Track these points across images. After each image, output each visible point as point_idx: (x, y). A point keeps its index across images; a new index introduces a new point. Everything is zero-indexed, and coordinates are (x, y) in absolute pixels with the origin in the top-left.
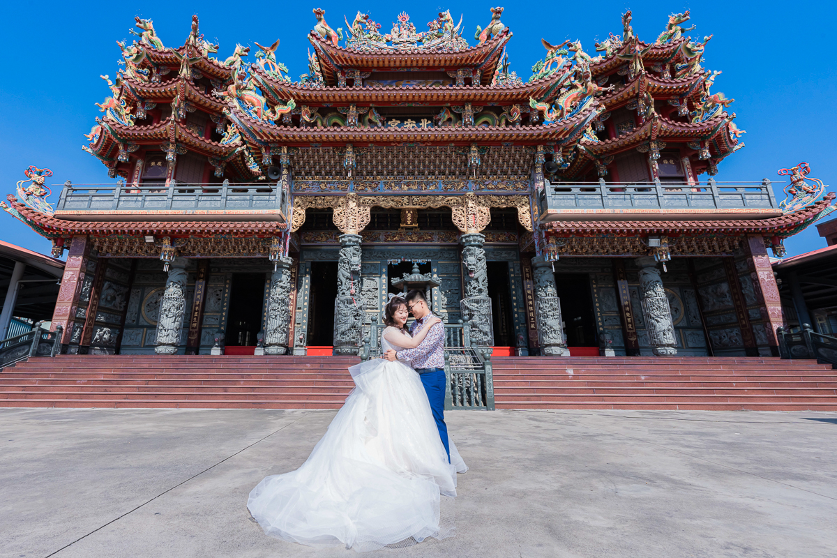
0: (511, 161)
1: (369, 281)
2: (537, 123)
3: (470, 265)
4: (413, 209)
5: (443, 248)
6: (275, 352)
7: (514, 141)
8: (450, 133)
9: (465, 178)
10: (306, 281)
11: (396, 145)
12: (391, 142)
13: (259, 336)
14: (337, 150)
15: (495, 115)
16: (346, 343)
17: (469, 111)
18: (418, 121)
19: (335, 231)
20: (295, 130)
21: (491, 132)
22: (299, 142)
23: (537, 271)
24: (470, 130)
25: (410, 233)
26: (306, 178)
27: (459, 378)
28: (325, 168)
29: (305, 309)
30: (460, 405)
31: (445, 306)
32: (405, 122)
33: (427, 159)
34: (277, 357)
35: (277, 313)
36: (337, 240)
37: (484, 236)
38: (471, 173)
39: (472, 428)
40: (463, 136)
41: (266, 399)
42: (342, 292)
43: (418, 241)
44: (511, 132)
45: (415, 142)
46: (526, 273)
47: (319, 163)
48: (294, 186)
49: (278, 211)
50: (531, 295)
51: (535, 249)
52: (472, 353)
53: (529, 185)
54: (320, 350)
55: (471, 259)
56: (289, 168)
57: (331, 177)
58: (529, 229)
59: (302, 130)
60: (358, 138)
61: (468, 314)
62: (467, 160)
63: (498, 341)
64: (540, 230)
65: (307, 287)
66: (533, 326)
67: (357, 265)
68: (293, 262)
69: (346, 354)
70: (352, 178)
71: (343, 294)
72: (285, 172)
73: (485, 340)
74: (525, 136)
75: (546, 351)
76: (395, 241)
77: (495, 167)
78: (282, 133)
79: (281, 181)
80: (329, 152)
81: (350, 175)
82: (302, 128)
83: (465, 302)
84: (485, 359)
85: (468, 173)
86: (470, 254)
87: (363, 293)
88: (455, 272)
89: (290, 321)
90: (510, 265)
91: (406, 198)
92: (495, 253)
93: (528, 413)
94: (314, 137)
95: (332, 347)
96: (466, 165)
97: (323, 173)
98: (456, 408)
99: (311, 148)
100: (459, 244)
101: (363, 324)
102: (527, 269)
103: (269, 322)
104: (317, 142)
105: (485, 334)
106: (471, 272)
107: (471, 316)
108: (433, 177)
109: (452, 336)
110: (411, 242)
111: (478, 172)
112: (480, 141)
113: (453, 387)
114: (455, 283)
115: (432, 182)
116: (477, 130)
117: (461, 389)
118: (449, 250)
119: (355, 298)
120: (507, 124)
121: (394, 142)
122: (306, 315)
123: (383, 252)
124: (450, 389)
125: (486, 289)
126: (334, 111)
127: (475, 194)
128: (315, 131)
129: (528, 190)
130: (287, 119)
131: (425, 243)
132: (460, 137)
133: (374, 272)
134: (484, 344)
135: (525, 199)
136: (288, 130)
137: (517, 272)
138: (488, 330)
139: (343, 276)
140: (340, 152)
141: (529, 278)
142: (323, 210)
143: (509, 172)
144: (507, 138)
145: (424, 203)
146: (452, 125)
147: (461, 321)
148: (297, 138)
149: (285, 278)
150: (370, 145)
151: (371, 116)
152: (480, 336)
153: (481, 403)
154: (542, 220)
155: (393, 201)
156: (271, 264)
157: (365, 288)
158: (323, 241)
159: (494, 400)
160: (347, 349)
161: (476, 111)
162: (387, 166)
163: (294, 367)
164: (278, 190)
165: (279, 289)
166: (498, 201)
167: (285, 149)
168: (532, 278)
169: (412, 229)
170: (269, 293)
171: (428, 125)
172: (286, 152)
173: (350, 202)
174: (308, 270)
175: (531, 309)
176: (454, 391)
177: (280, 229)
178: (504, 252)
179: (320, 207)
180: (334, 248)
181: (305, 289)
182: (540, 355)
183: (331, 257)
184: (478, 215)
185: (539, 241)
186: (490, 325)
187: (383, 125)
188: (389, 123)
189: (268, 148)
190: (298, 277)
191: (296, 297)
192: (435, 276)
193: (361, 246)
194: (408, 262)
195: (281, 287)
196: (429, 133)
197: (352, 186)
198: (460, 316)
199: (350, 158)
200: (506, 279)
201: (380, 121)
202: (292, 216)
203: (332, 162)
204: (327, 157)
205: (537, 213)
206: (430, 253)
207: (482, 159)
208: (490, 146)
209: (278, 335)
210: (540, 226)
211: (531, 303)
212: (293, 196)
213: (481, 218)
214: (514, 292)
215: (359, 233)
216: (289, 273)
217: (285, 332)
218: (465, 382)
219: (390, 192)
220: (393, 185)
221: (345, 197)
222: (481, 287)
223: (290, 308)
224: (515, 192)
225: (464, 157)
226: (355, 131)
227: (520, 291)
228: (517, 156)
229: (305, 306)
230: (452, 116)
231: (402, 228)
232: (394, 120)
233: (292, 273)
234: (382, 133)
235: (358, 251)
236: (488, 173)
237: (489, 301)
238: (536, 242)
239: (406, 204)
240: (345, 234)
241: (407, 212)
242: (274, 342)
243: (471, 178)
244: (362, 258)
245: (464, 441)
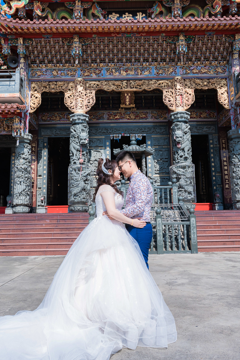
0: (213, 49)
1: (96, 152)
2: (235, 14)
3: (178, 138)
4: (130, 92)
5: (155, 124)
6: (21, 211)
7: (216, 30)
8: (161, 23)
9: (174, 64)
10: (45, 153)
11: (116, 36)
12: (111, 33)
13: (8, 199)
14: (66, 41)
15: (200, 8)
16: (78, 203)
17: (178, 5)
18: (134, 15)
19: (67, 111)
20: (28, 23)
21: (196, 22)
22: (33, 34)
23: (232, 142)
24: (179, 21)
25: (128, 112)
26: (41, 65)
27: (169, 229)
28: (56, 57)
29: (45, 176)
30: (169, 249)
31: (158, 172)
32: (124, 16)
33: (142, 47)
34: (23, 215)
35: (21, 180)
36: (68, 119)
37: (190, 113)
38: (179, 60)
39: (181, 269)
40: (173, 27)
41: (14, 248)
42: (73, 162)
43: (135, 119)
44: (214, 22)
45: (132, 32)
46: (223, 144)
47: (51, 52)
48: (30, 73)
49: (18, 95)
50: (226, 161)
51: (230, 123)
52: (180, 208)
53: (227, 70)
54: (57, 209)
55: (179, 133)
56: (26, 57)
57: (61, 65)
58: (226, 107)
59: (34, 23)
60: (83, 30)
61: (176, 178)
62: (175, 48)
63: (200, 199)
64: (235, 108)
65: (45, 158)
66: (227, 186)
67: (85, 139)
68: (33, 138)
69: (79, 211)
70: (79, 66)
71: (75, 163)
72: (22, 60)
73: (189, 198)
74: (225, 25)
75: (237, 206)
76: (117, 119)
77: (199, 54)
78: (18, 26)
79: (19, 68)
80: (58, 43)
81: (77, 62)
82: (35, 20)
83: (174, 168)
84: (191, 213)
85: (176, 60)
86: (177, 129)
87: (91, 162)
88: (165, 144)
89: (33, 187)
90: (210, 137)
91: (124, 83)
92: (198, 128)
93: (225, 255)
94: (45, 29)
95: (67, 206)
96: (175, 53)
97: (55, 61)
98: (167, 252)
99: (43, 39)
100: (169, 121)
101: (91, 187)
102: (223, 141)
103: (15, 187)
104: (48, 33)
105: (190, 193)
106: (179, 143)
107: (178, 179)
108: (147, 64)
109: (163, 195)
110: (129, 120)
111: (185, 59)
112: (187, 31)
113: (164, 236)
114: (165, 153)
115: (146, 68)
116: (185, 20)
117: (171, 237)
118: (160, 126)
119: (84, 166)
120: (210, 15)
121: (113, 33)
122: (45, 181)
123: (106, 129)
124: (162, 237)
125: (191, 157)
126: (62, 6)
127: (182, 78)
128: (46, 23)
129: (226, 74)
130: (22, 14)
131: (141, 120)
132: (170, 28)
133: (100, 145)
134: (188, 201)
135: (224, 82)
136: (23, 23)
137: (216, 143)
138: (192, 190)
139: (74, 148)
140: (68, 43)
141: (225, 148)
142: (56, 93)
143: (211, 58)
144: (210, 28)
145: (140, 86)
146: (163, 17)
147: (170, 183)
148: (31, 30)
149: (26, 151)
150: (93, 36)
151: (94, 10)
152: (186, 195)
153: (187, 248)
154: (238, 99)
155: (114, 85)
156: (14, 140)
157: (92, 158)
158: (57, 120)
159: (197, 245)
160: (79, 207)
161: (184, 4)
162: (108, 55)
163: (36, 222)
164: (16, 76)
165: (22, 161)
166: (201, 84)
167: (21, 41)
168: (228, 148)
169: (130, 109)
170: (14, 164)
171: (142, 18)
172: (22, 43)
173: (78, 87)
174: (45, 144)
175: (226, 172)
176: (165, 239)
177: (20, 109)
178: (205, 127)
179: (53, 91)
180: (67, 125)
181: (44, 160)
182: (232, 209)
183: (64, 133)
184: (184, 96)
185: (235, 116)
186: (194, 187)
187: (105, 18)
188: (110, 16)
189: (6, 40)
190: (37, 150)
191: (37, 167)
192: (150, 147)
193: (88, 124)
194: (127, 136)
195: (24, 158)
196: (144, 24)
197: (79, 72)
198: (170, 179)
199: (77, 48)
200: (206, 149)
201: (102, 14)
202: (29, 99)
203: (62, 52)
204: (57, 47)
205: (233, 93)
206: (145, 129)
207: (188, 47)
208: (195, 35)
209: (23, 197)
210: (235, 104)
211: (226, 168)
212: (30, 81)
213: (187, 99)
214: (213, 160)
215: (86, 113)
216: (30, 147)
217: (29, 195)
218: (174, 232)
219: (112, 77)
220: (114, 71)
221: (74, 82)
222: (187, 155)
223: (33, 176)
224: (215, 75)
225: (173, 46)
226: (81, 23)
227: (218, 158)
228: (218, 44)
229: (44, 174)
230: (163, 9)
231: (122, 108)
232: (114, 14)
233: (32, 147)
234: (104, 25)
235: (86, 128)
236: (194, 59)
237: (193, 167)
238: (232, 117)
239: (125, 88)
240: (75, 114)
241: (126, 95)
242: (20, 203)
243: (179, 64)
244: (90, 133)
245: (175, 281)
